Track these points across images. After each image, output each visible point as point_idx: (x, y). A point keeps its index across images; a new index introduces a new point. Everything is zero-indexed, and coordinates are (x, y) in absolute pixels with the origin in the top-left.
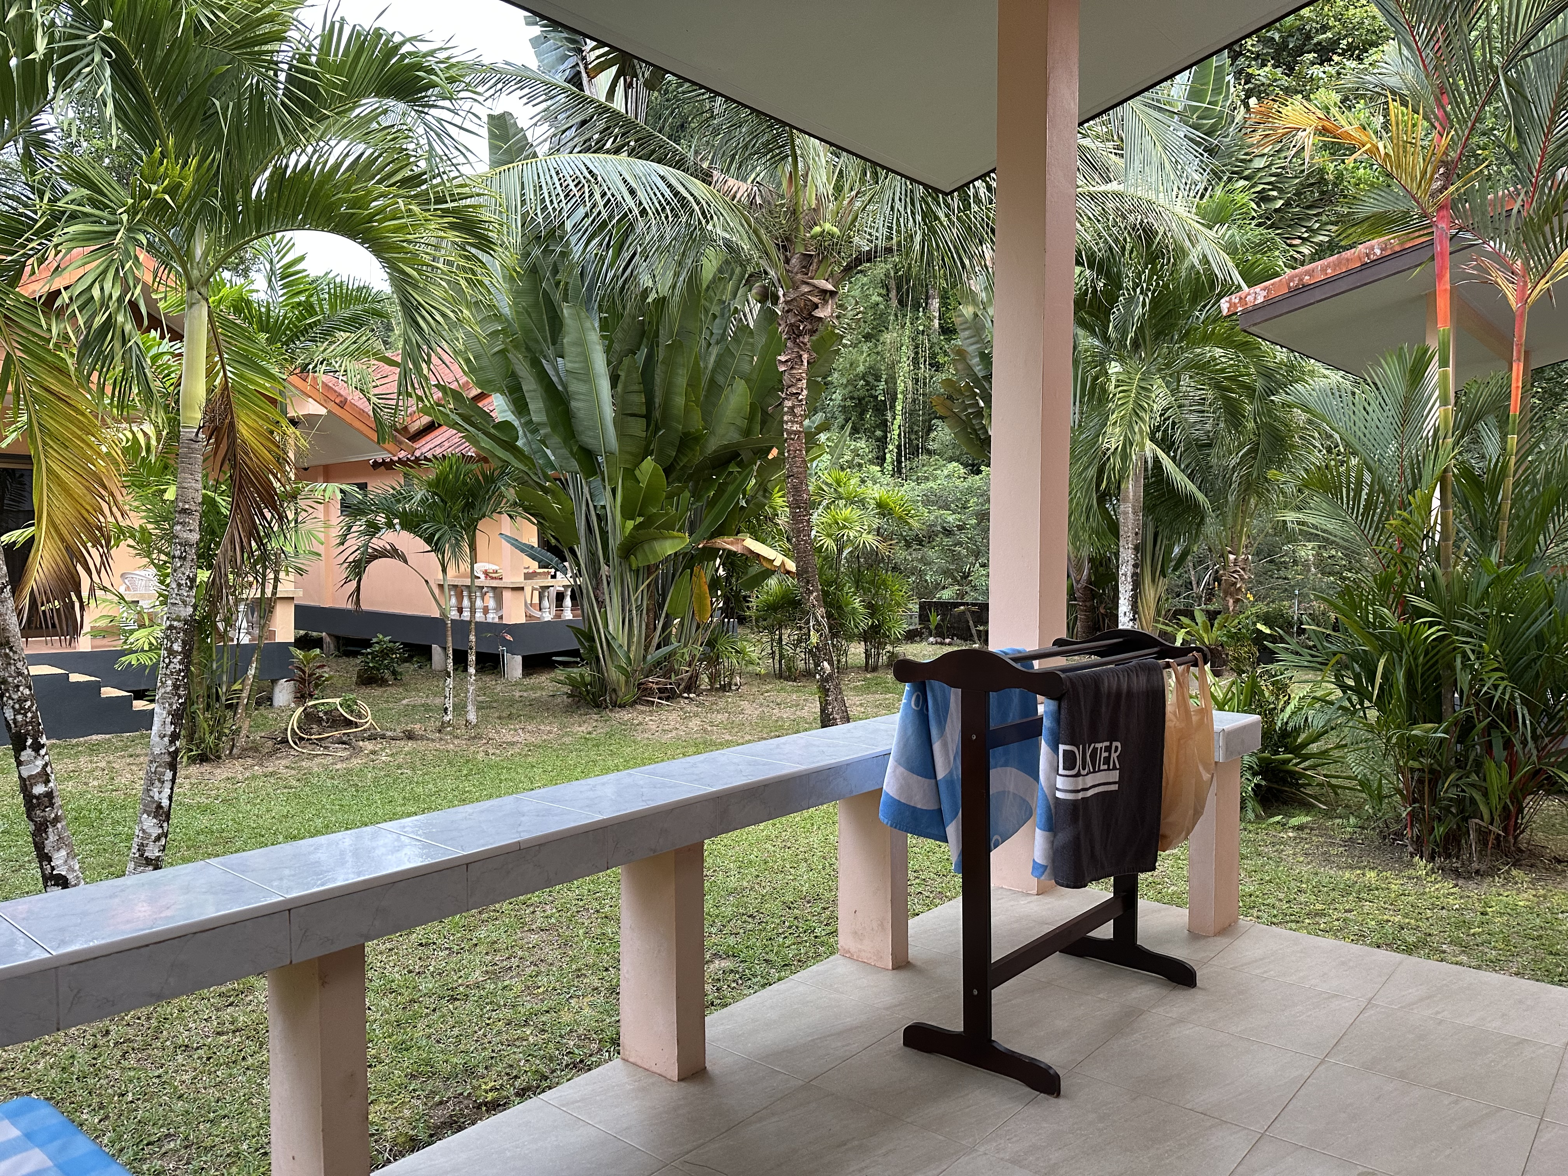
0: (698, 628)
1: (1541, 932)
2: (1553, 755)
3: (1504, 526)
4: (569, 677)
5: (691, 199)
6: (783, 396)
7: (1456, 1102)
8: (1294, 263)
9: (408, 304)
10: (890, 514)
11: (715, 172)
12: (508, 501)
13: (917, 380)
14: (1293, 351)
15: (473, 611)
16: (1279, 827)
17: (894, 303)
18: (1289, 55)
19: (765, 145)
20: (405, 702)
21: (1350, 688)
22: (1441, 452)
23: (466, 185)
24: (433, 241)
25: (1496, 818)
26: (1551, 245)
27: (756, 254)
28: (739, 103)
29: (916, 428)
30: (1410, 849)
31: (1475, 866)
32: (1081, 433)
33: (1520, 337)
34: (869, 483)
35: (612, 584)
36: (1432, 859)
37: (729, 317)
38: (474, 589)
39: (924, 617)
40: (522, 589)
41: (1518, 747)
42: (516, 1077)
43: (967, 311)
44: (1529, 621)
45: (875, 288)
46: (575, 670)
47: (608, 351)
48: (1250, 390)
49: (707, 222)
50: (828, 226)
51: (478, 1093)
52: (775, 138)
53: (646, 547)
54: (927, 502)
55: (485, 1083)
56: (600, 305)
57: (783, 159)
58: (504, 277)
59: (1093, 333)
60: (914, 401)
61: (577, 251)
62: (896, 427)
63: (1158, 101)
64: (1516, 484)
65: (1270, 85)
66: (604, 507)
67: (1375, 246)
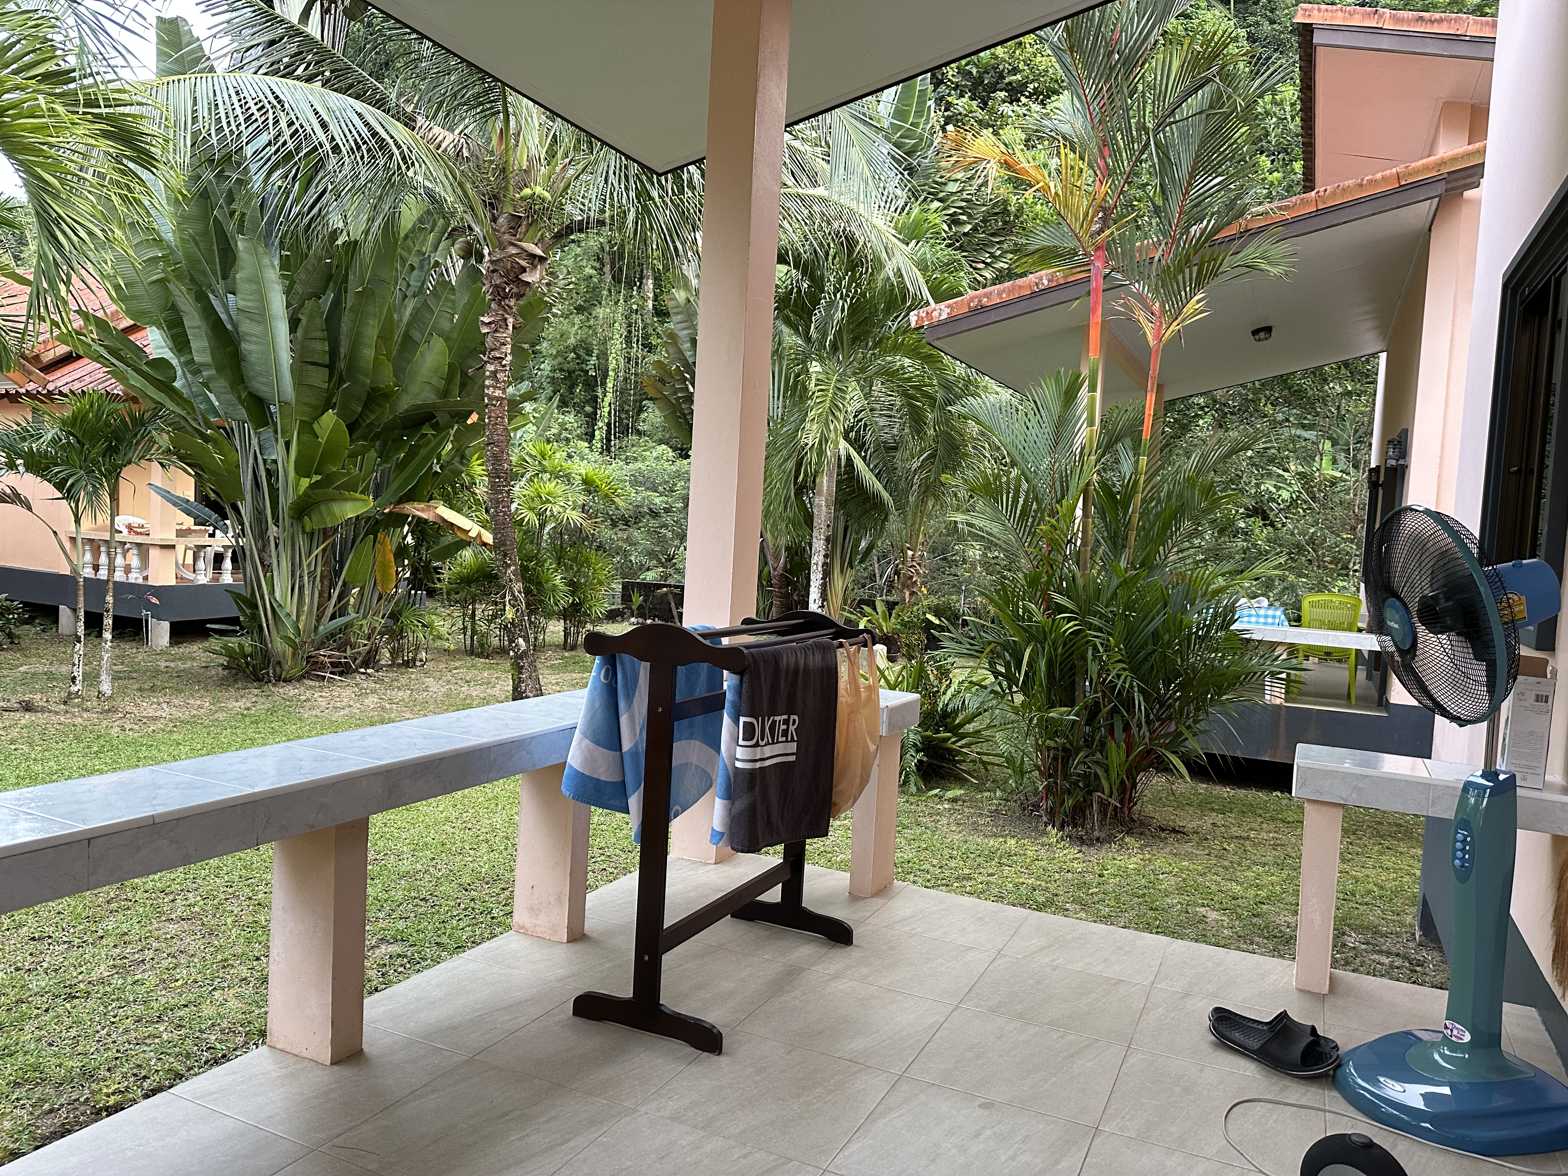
0: (380, 598)
1: (1145, 891)
2: (1162, 737)
3: (1133, 536)
4: (225, 647)
5: (391, 141)
6: (485, 359)
7: (1063, 1037)
8: (976, 285)
9: (45, 215)
10: (596, 491)
11: (419, 118)
12: (160, 447)
13: (629, 359)
14: (970, 367)
15: (112, 569)
16: (936, 799)
17: (608, 278)
18: (984, 90)
19: (477, 96)
20: (22, 669)
21: (1001, 674)
22: (1085, 467)
23: (124, 91)
24: (82, 148)
25: (1115, 792)
26: (1183, 293)
27: (460, 208)
28: (448, 51)
29: (627, 408)
30: (1045, 819)
31: (1096, 834)
32: (783, 426)
33: (1155, 371)
34: (576, 459)
35: (281, 547)
36: (1062, 828)
37: (429, 270)
38: (114, 544)
39: (626, 598)
40: (173, 547)
41: (1135, 730)
42: (145, 1077)
43: (680, 295)
44: (1149, 619)
45: (588, 260)
46: (233, 639)
47: (288, 292)
48: (932, 399)
49: (408, 168)
50: (538, 190)
51: (98, 1097)
52: (486, 92)
53: (323, 508)
54: (635, 482)
55: (107, 1086)
56: (281, 242)
57: (493, 114)
58: (168, 198)
59: (797, 331)
60: (625, 379)
61: (257, 181)
62: (606, 404)
63: (864, 114)
64: (1143, 501)
65: (966, 116)
66: (275, 462)
67: (1043, 277)
